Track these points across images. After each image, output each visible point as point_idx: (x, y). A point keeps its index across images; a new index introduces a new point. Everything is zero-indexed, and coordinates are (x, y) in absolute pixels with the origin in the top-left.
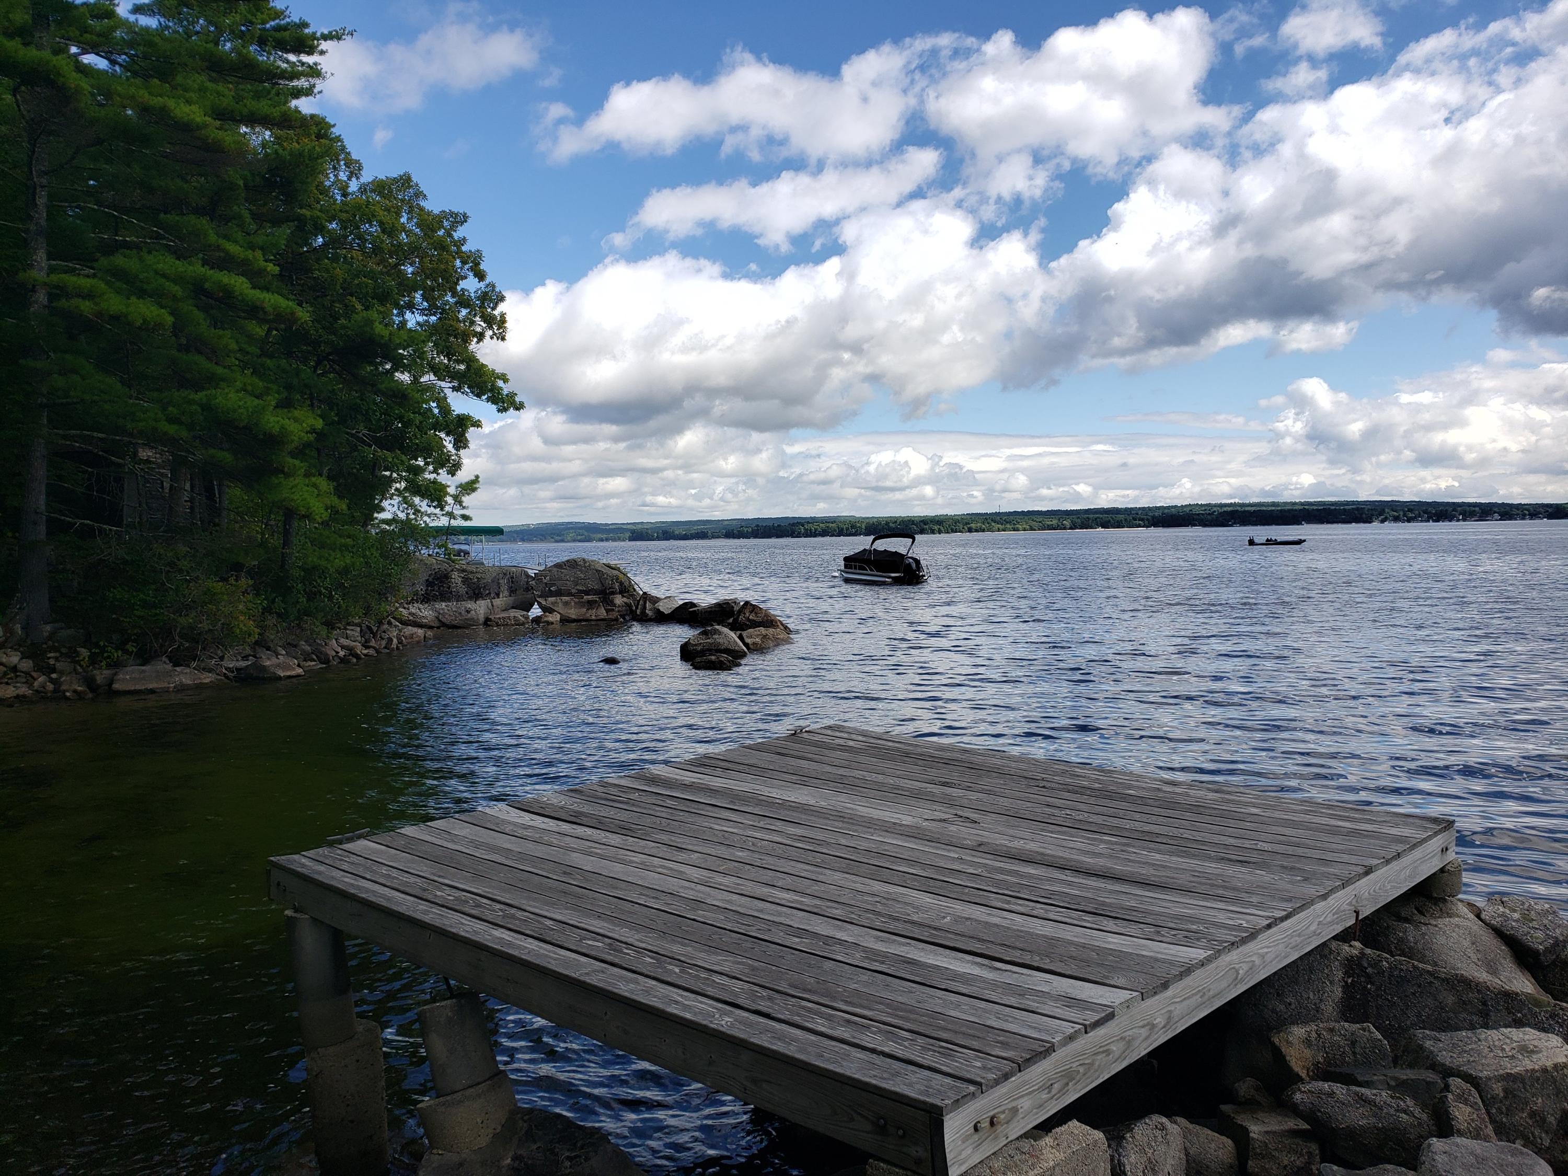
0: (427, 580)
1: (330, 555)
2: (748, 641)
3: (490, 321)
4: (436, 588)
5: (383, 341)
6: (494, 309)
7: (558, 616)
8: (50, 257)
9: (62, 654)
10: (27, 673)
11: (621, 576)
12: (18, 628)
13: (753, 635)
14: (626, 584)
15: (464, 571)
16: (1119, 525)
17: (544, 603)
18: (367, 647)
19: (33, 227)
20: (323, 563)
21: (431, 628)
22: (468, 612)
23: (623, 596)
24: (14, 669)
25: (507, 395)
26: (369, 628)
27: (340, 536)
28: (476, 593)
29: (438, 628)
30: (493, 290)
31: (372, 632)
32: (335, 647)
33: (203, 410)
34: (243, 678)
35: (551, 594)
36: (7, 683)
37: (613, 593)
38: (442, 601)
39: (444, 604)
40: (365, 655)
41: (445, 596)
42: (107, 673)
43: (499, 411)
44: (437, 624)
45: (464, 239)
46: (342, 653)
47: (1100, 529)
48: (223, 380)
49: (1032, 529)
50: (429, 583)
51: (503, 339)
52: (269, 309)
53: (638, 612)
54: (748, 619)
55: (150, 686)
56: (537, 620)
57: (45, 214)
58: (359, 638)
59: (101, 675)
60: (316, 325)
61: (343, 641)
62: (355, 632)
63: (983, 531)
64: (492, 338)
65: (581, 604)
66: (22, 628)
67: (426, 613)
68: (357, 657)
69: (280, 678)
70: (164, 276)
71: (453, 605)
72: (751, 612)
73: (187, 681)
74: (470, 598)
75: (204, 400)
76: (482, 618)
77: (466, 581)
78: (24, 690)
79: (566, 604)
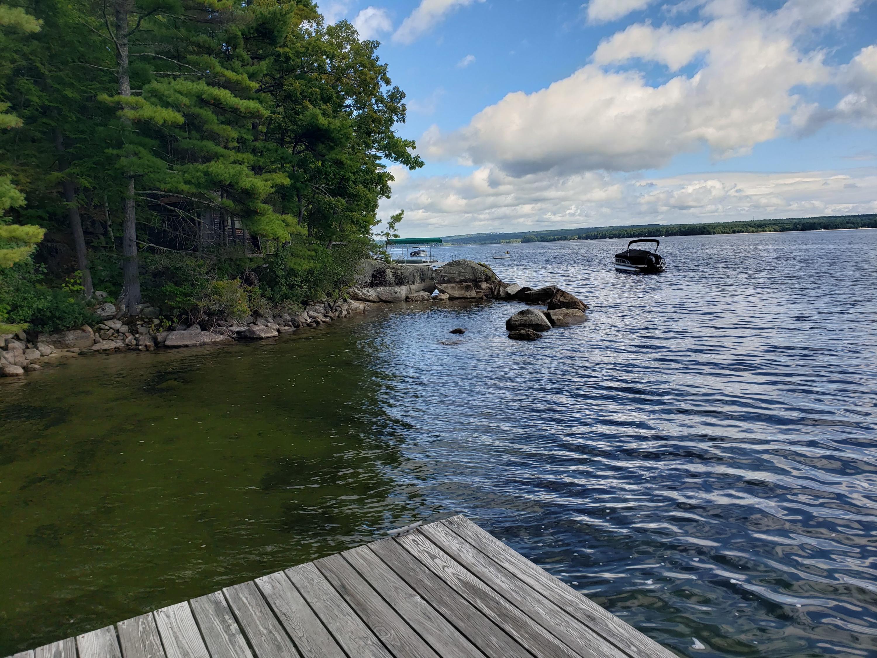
0: (373, 274)
1: (301, 261)
2: (554, 317)
3: (395, 110)
4: (377, 279)
5: (324, 128)
6: (398, 103)
7: (448, 296)
8: (132, 88)
9: (145, 322)
10: (124, 334)
11: (486, 270)
12: (123, 307)
13: (557, 314)
14: (490, 275)
15: (394, 268)
16: (836, 227)
17: (440, 287)
18: (325, 316)
19: (121, 70)
20: (296, 267)
21: (374, 302)
22: (396, 293)
23: (487, 283)
24: (118, 331)
25: (414, 158)
26: (329, 305)
27: (309, 250)
28: (400, 282)
29: (378, 302)
30: (398, 91)
31: (331, 307)
32: (305, 317)
33: (205, 175)
34: (241, 337)
35: (444, 282)
36: (112, 340)
37: (481, 281)
38: (381, 286)
39: (382, 288)
40: (323, 322)
41: (383, 283)
42: (164, 334)
43: (411, 169)
44: (378, 300)
45: (377, 57)
46: (309, 320)
47: (823, 230)
48: (222, 156)
49: (775, 231)
50: (373, 276)
51: (404, 121)
52: (243, 110)
53: (495, 293)
54: (559, 301)
55: (186, 343)
56: (435, 298)
57: (127, 62)
58: (323, 311)
59: (160, 336)
60: (286, 120)
61: (312, 313)
62: (320, 307)
63: (743, 232)
64: (397, 121)
65: (461, 288)
66: (126, 307)
67: (372, 293)
68: (318, 323)
69: (262, 338)
70: (180, 93)
71: (387, 288)
72: (561, 296)
73: (207, 339)
74: (397, 285)
75: (205, 169)
76: (404, 297)
77: (394, 274)
78: (120, 344)
79: (453, 288)
